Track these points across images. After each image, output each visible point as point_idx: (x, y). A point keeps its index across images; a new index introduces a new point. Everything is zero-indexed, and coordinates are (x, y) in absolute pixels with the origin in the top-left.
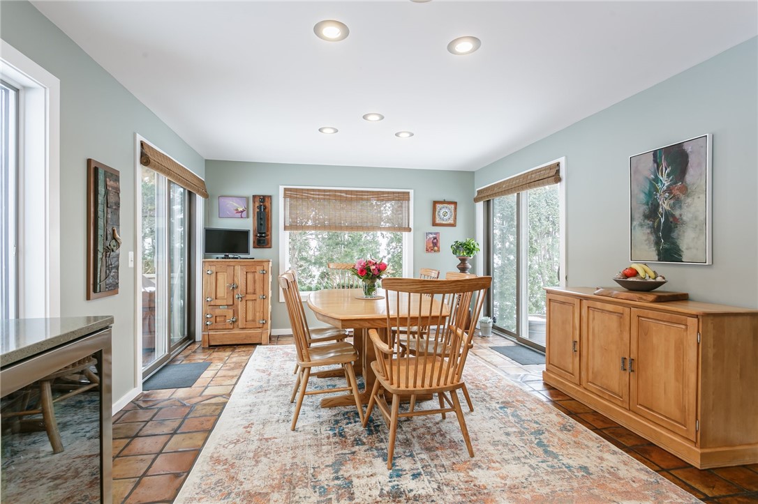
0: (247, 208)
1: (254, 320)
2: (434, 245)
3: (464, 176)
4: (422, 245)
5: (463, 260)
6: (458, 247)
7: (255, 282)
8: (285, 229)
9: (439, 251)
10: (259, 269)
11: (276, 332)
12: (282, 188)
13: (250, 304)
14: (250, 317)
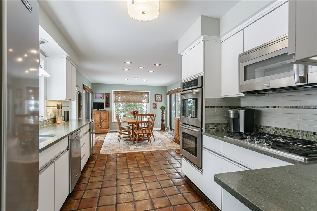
0: (103, 97)
1: (106, 127)
2: (155, 107)
3: (164, 87)
4: (152, 107)
5: (163, 111)
6: (161, 107)
7: (106, 116)
8: (114, 102)
9: (157, 108)
10: (107, 113)
11: (111, 130)
12: (113, 91)
13: (105, 122)
14: (105, 126)
